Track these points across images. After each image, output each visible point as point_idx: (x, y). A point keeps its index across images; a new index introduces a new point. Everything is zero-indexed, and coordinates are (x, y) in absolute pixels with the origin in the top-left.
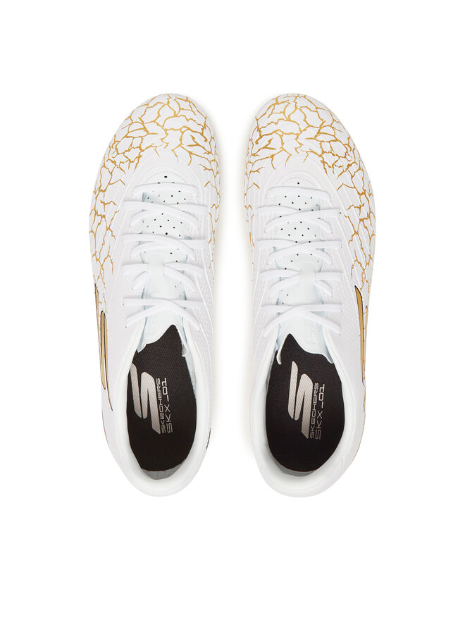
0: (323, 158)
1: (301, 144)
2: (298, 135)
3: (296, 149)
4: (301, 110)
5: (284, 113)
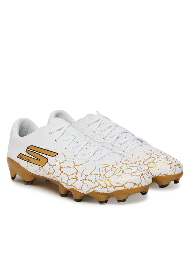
3: (123, 162)
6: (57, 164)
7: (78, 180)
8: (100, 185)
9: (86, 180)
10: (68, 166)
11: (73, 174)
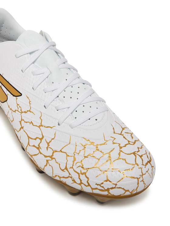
0: (94, 145)
1: (114, 143)
2: (121, 148)
3: (115, 139)
4: (133, 165)
5: (141, 156)
6: (18, 111)
7: (41, 153)
8: (71, 177)
9: (52, 159)
10: (31, 122)
11: (35, 139)
